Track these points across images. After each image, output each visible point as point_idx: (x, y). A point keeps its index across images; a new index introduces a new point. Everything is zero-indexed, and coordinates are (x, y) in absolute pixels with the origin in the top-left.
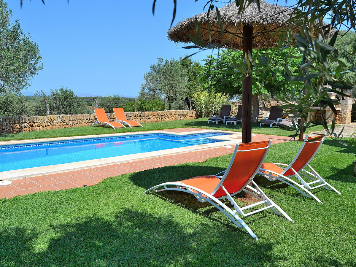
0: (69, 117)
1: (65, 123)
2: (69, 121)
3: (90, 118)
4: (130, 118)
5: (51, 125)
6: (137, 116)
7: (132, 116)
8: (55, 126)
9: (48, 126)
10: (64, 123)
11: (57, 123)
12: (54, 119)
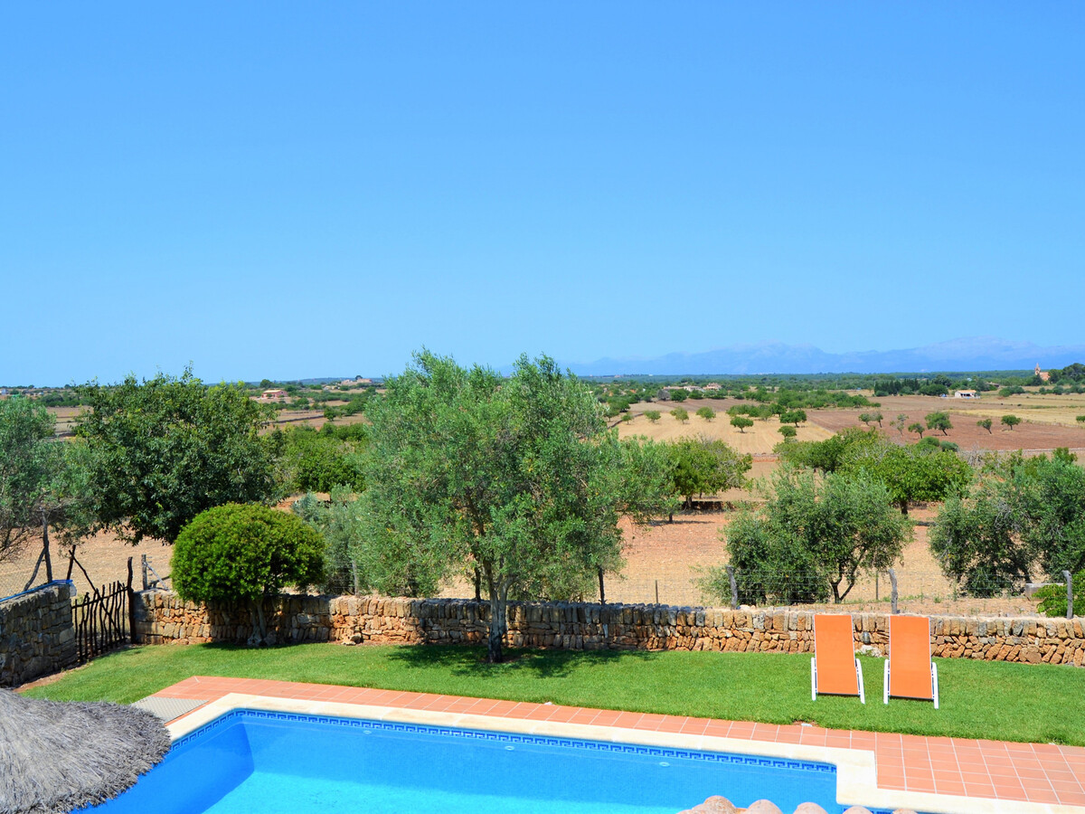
0: (786, 621)
1: (775, 637)
2: (786, 629)
3: (860, 629)
4: (1030, 638)
5: (734, 636)
6: (1065, 635)
7: (1038, 634)
8: (744, 642)
9: (727, 638)
10: (771, 633)
11: (752, 634)
12: (742, 623)
